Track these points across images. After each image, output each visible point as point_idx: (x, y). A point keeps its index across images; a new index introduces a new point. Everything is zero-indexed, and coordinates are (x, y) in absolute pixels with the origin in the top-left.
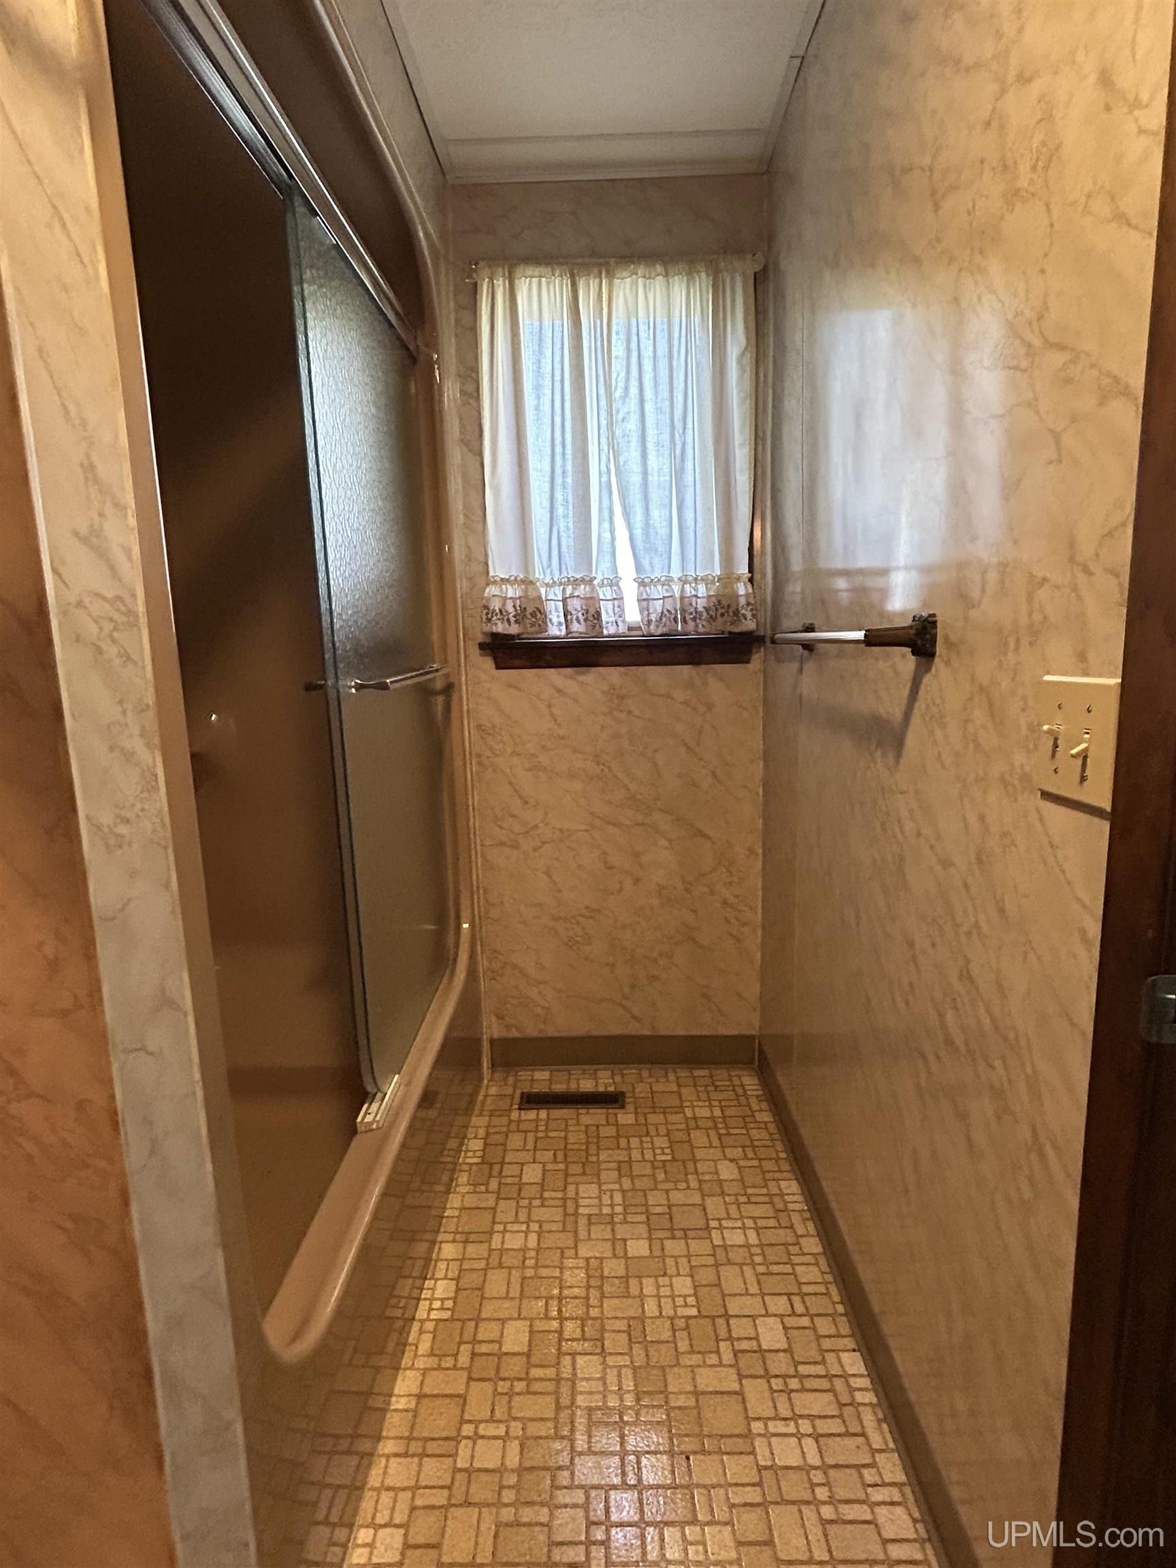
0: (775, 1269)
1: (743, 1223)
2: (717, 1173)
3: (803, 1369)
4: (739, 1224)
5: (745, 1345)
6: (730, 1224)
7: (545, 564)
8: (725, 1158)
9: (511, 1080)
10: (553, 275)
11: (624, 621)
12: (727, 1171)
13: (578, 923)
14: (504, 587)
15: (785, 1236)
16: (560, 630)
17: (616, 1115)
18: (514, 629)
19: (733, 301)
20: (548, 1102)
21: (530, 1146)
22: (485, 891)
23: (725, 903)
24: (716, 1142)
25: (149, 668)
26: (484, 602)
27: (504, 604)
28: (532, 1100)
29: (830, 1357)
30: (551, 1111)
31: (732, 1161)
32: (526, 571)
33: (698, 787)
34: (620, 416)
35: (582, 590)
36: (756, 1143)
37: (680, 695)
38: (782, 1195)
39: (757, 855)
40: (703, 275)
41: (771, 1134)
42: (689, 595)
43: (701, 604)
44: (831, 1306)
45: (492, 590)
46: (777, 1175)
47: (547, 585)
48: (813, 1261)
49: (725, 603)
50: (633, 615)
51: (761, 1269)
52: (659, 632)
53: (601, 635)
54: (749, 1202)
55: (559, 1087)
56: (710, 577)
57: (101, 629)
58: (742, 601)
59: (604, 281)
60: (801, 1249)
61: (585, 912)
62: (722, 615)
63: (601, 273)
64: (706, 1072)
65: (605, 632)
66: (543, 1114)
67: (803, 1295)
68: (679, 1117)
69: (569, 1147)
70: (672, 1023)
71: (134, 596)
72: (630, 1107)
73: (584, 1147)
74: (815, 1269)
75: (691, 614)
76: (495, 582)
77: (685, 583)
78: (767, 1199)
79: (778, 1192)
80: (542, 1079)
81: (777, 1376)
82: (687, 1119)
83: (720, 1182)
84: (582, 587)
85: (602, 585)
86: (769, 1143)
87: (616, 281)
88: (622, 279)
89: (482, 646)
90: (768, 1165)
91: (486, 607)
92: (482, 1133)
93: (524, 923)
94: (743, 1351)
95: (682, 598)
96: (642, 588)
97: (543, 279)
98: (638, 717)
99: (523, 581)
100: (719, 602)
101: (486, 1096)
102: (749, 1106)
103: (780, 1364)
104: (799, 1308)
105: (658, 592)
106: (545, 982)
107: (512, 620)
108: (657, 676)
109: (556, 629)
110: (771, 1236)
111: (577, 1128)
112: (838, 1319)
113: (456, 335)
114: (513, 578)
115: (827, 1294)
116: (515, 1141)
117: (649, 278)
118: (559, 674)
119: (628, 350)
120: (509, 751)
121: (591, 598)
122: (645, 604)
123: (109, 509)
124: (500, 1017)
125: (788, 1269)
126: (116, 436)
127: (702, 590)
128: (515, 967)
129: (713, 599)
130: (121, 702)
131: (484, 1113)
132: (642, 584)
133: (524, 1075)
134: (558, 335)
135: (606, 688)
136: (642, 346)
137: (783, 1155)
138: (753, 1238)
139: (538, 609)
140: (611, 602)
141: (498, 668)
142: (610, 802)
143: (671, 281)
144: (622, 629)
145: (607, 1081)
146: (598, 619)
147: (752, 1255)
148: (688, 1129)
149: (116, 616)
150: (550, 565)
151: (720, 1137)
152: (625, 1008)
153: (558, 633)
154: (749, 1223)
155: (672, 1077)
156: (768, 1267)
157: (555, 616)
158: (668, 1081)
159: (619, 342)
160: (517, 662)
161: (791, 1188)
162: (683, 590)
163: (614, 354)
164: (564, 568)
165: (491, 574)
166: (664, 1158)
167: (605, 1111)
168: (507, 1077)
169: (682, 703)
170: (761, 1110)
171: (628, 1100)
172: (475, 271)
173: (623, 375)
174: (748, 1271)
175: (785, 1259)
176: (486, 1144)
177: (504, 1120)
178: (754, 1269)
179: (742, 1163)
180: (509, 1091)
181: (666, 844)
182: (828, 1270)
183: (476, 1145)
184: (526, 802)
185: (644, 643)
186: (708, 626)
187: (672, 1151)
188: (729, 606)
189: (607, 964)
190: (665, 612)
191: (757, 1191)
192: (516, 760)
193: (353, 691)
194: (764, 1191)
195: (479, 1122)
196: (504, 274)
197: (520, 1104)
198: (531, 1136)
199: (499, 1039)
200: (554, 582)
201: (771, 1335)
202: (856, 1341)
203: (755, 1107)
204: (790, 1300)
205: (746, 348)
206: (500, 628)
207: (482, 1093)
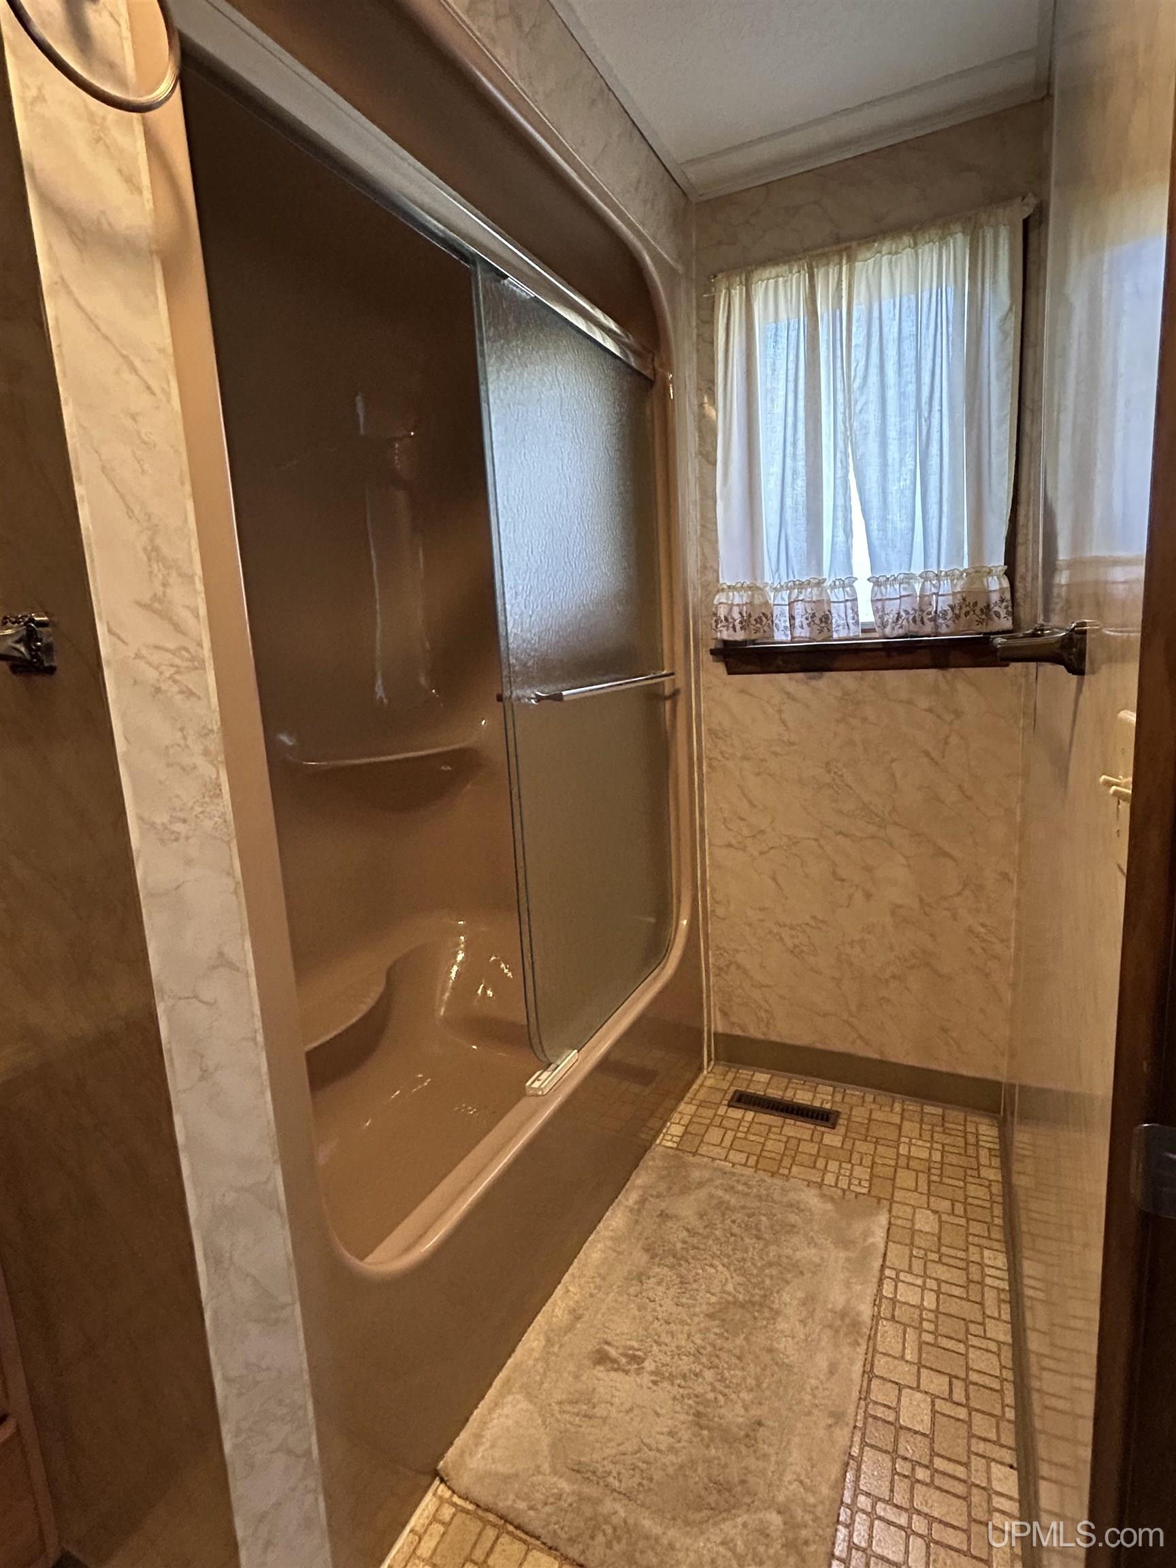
0: (944, 1342)
1: (924, 1283)
2: (912, 1221)
3: (939, 1463)
4: (919, 1282)
5: (880, 1412)
6: (910, 1278)
7: (774, 569)
8: (928, 1208)
9: (730, 1076)
10: (791, 272)
11: (857, 623)
12: (926, 1222)
13: (804, 932)
14: (731, 594)
15: (973, 1312)
16: (787, 635)
17: (823, 1133)
18: (740, 636)
19: (996, 256)
20: (759, 1105)
21: (727, 1143)
22: (713, 890)
23: (970, 930)
24: (923, 1187)
25: (214, 700)
26: (714, 609)
27: (731, 610)
28: (743, 1100)
29: (977, 1463)
30: (758, 1114)
31: (935, 1212)
32: (754, 577)
33: (943, 802)
34: (858, 408)
35: (810, 593)
36: (970, 1200)
37: (923, 702)
38: (981, 1265)
39: (1011, 881)
40: (959, 236)
41: (991, 1194)
42: (928, 593)
43: (943, 604)
44: (999, 1407)
45: (720, 598)
46: (984, 1242)
47: (775, 589)
48: (995, 1349)
49: (970, 600)
50: (867, 615)
51: (928, 1338)
52: (895, 633)
53: (830, 638)
54: (940, 1261)
55: (774, 1093)
56: (957, 572)
57: (161, 673)
58: (995, 598)
59: (844, 268)
60: (985, 1331)
61: (812, 923)
62: (967, 614)
63: (841, 260)
64: (939, 1111)
65: (835, 636)
66: (750, 1115)
67: (967, 1383)
68: (891, 1152)
69: (765, 1154)
70: (902, 1053)
71: (200, 645)
72: (841, 1129)
73: (778, 1157)
74: (994, 1359)
75: (929, 613)
76: (723, 590)
77: (926, 579)
78: (962, 1264)
79: (979, 1260)
80: (761, 1082)
81: (905, 1459)
82: (898, 1154)
83: (913, 1232)
84: (809, 590)
85: (833, 587)
86: (988, 1205)
87: (858, 265)
88: (866, 261)
89: (713, 652)
90: (976, 1228)
91: (715, 614)
92: (685, 1121)
93: (750, 925)
94: (875, 1418)
95: (922, 597)
96: (876, 588)
97: (781, 279)
98: (873, 724)
99: (750, 588)
100: (964, 599)
101: (702, 1085)
102: (977, 1158)
103: (911, 1448)
104: (959, 1395)
105: (891, 591)
106: (768, 986)
107: (738, 627)
108: (894, 679)
109: (781, 636)
110: (953, 1307)
111: (778, 1137)
112: (1004, 1425)
113: (698, 350)
114: (739, 585)
115: (1001, 1392)
116: (714, 1135)
117: (896, 253)
118: (790, 679)
119: (869, 335)
120: (739, 755)
121: (818, 601)
122: (879, 605)
123: (173, 579)
124: (725, 1014)
125: (961, 1348)
126: (186, 520)
127: (946, 587)
128: (739, 967)
129: (959, 596)
130: (182, 729)
131: (694, 1102)
132: (877, 583)
133: (745, 1073)
134: (793, 334)
135: (839, 694)
136: (885, 329)
137: (998, 1221)
138: (930, 1301)
139: (764, 614)
140: (842, 604)
141: (729, 673)
142: (840, 812)
143: (920, 251)
144: (855, 631)
145: (825, 1097)
146: (826, 622)
147: (922, 1320)
148: (896, 1167)
149: (177, 661)
150: (778, 570)
151: (929, 1182)
152: (852, 1026)
153: (784, 638)
154: (932, 1284)
155: (897, 1107)
156: (936, 1339)
157: (782, 622)
158: (892, 1111)
159: (860, 329)
160: (749, 668)
161: (996, 1260)
162: (922, 589)
163: (853, 343)
164: (790, 573)
165: (721, 581)
166: (858, 1190)
167: (812, 1127)
168: (727, 1072)
169: (925, 710)
170: (990, 1166)
171: (841, 1121)
172: (714, 285)
173: (862, 363)
174: (911, 1334)
175: (961, 1336)
176: (686, 1132)
177: (710, 1113)
178: (920, 1336)
179: (944, 1217)
180: (725, 1085)
181: (903, 861)
182: (1010, 1365)
183: (675, 1130)
184: (754, 806)
185: (880, 646)
186: (952, 627)
187: (870, 1184)
188: (976, 604)
189: (833, 978)
190: (903, 613)
191: (952, 1252)
192: (746, 764)
193: (533, 701)
194: (961, 1254)
195: (686, 1109)
196: (741, 283)
197: (730, 1101)
198: (730, 1134)
199: (722, 1034)
200: (782, 586)
201: (915, 1411)
202: (1018, 1456)
203: (984, 1160)
204: (951, 1384)
205: (1011, 309)
206: (726, 635)
207: (699, 1082)
